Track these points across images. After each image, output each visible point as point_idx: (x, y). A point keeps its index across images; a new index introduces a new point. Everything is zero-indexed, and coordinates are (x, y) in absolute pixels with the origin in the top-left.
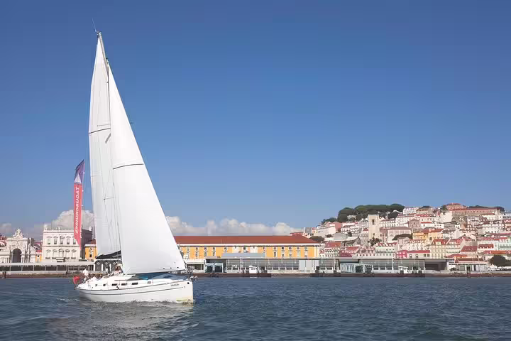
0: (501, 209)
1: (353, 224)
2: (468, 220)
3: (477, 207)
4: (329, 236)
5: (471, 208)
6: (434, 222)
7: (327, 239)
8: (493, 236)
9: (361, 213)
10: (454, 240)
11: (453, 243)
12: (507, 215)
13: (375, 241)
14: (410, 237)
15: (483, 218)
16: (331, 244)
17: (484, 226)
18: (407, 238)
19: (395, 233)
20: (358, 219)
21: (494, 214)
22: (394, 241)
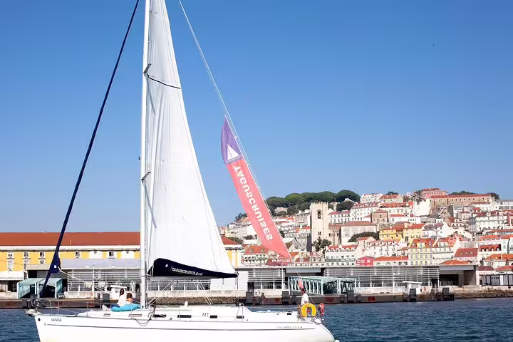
0: (496, 197)
1: (285, 220)
2: (455, 212)
3: (463, 194)
4: (249, 238)
5: (455, 194)
6: (406, 215)
7: (246, 242)
8: (496, 234)
9: (295, 204)
10: (444, 240)
11: (442, 244)
12: (505, 204)
13: (322, 244)
14: (376, 236)
15: (475, 209)
16: (254, 249)
17: (478, 219)
18: (371, 239)
19: (352, 231)
20: (291, 213)
21: (489, 203)
22: (351, 244)
